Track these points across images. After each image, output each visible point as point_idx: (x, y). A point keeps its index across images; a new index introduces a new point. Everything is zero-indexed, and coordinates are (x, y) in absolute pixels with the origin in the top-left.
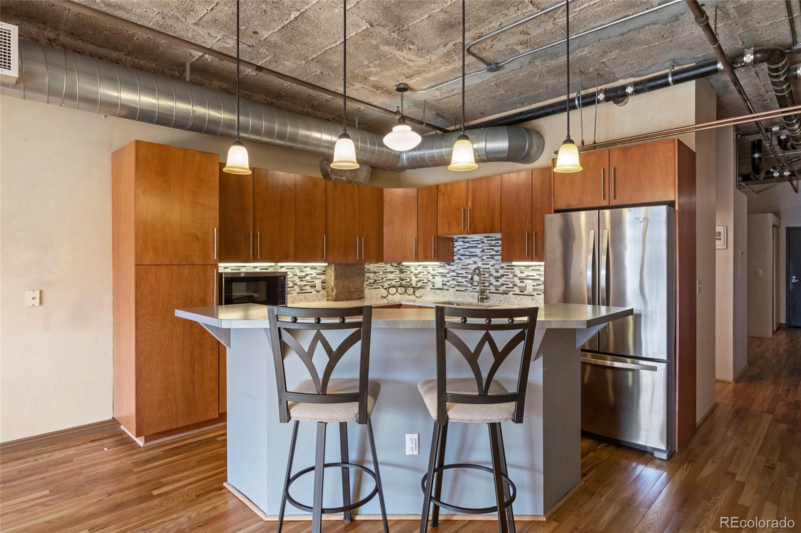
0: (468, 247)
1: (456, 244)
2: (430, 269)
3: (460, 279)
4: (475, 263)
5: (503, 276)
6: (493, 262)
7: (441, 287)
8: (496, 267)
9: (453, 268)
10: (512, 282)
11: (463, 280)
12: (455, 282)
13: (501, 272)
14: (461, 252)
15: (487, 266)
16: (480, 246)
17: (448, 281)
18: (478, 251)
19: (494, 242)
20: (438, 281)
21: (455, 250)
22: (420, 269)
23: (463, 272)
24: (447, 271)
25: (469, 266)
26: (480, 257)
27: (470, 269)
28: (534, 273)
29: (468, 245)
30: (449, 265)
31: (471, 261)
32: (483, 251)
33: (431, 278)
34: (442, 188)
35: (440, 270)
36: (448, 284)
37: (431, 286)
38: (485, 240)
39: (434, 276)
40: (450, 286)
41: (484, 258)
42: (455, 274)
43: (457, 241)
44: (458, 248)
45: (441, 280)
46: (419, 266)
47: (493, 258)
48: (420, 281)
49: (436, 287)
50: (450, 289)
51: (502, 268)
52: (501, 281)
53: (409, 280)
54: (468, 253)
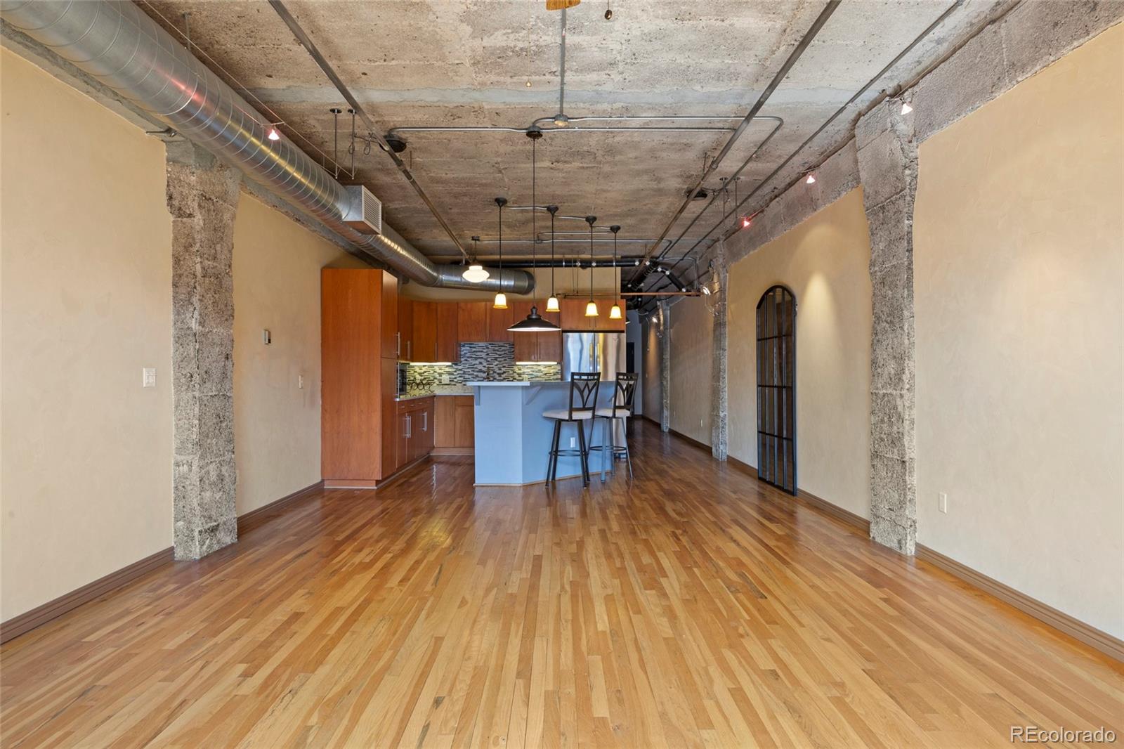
0: (474, 351)
1: (463, 348)
2: (437, 369)
3: (467, 376)
4: (481, 363)
5: (504, 372)
6: (497, 363)
7: (448, 383)
8: (499, 366)
9: (460, 367)
10: (512, 377)
11: (470, 377)
12: (462, 379)
13: (503, 369)
14: (468, 355)
15: (491, 366)
16: (484, 351)
17: (455, 378)
18: (484, 355)
19: (496, 348)
20: (445, 378)
21: (462, 353)
22: (424, 369)
23: (470, 370)
24: (454, 370)
25: (475, 366)
26: (485, 359)
27: (476, 368)
28: (529, 370)
29: (474, 350)
30: (456, 365)
31: (477, 362)
32: (488, 354)
33: (437, 376)
34: (462, 305)
35: (447, 369)
36: (455, 380)
37: (438, 383)
38: (490, 346)
39: (440, 374)
40: (457, 382)
41: (489, 359)
42: (462, 372)
43: (464, 346)
44: (465, 351)
45: (448, 377)
46: (424, 366)
47: (496, 360)
48: (425, 379)
49: (443, 383)
50: (457, 384)
51: (504, 367)
52: (503, 376)
53: (412, 378)
54: (474, 356)
